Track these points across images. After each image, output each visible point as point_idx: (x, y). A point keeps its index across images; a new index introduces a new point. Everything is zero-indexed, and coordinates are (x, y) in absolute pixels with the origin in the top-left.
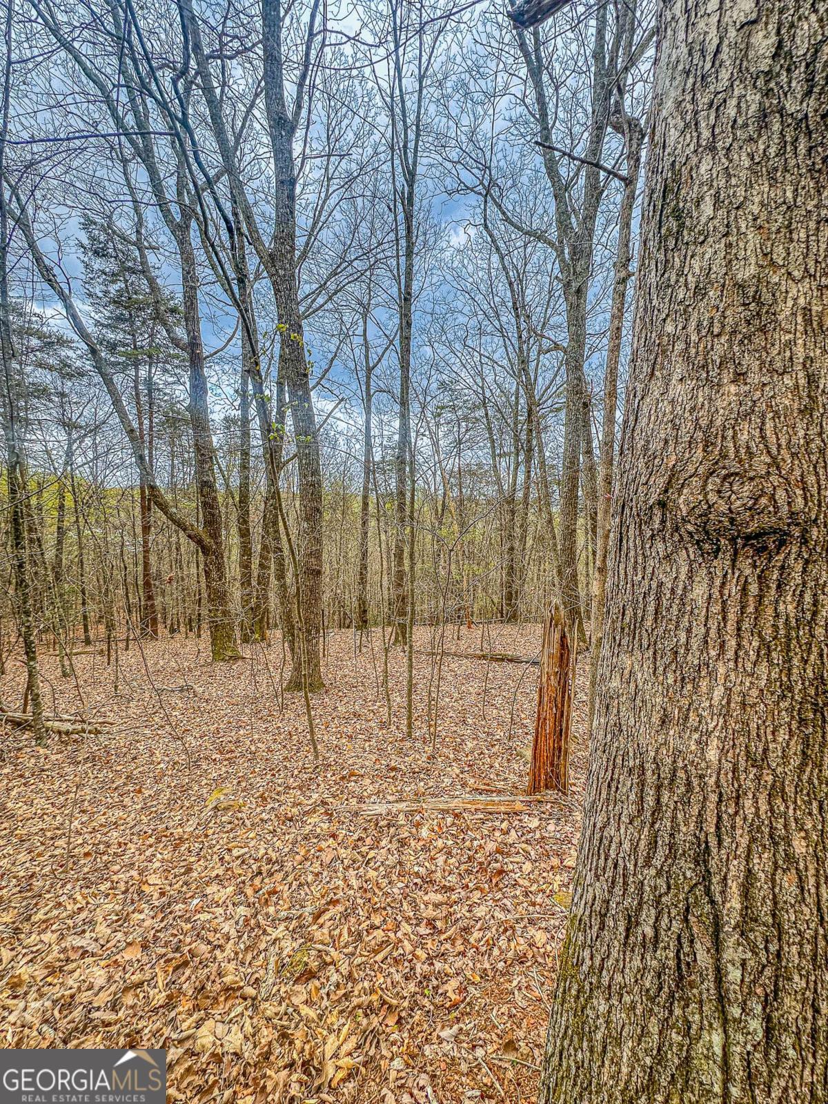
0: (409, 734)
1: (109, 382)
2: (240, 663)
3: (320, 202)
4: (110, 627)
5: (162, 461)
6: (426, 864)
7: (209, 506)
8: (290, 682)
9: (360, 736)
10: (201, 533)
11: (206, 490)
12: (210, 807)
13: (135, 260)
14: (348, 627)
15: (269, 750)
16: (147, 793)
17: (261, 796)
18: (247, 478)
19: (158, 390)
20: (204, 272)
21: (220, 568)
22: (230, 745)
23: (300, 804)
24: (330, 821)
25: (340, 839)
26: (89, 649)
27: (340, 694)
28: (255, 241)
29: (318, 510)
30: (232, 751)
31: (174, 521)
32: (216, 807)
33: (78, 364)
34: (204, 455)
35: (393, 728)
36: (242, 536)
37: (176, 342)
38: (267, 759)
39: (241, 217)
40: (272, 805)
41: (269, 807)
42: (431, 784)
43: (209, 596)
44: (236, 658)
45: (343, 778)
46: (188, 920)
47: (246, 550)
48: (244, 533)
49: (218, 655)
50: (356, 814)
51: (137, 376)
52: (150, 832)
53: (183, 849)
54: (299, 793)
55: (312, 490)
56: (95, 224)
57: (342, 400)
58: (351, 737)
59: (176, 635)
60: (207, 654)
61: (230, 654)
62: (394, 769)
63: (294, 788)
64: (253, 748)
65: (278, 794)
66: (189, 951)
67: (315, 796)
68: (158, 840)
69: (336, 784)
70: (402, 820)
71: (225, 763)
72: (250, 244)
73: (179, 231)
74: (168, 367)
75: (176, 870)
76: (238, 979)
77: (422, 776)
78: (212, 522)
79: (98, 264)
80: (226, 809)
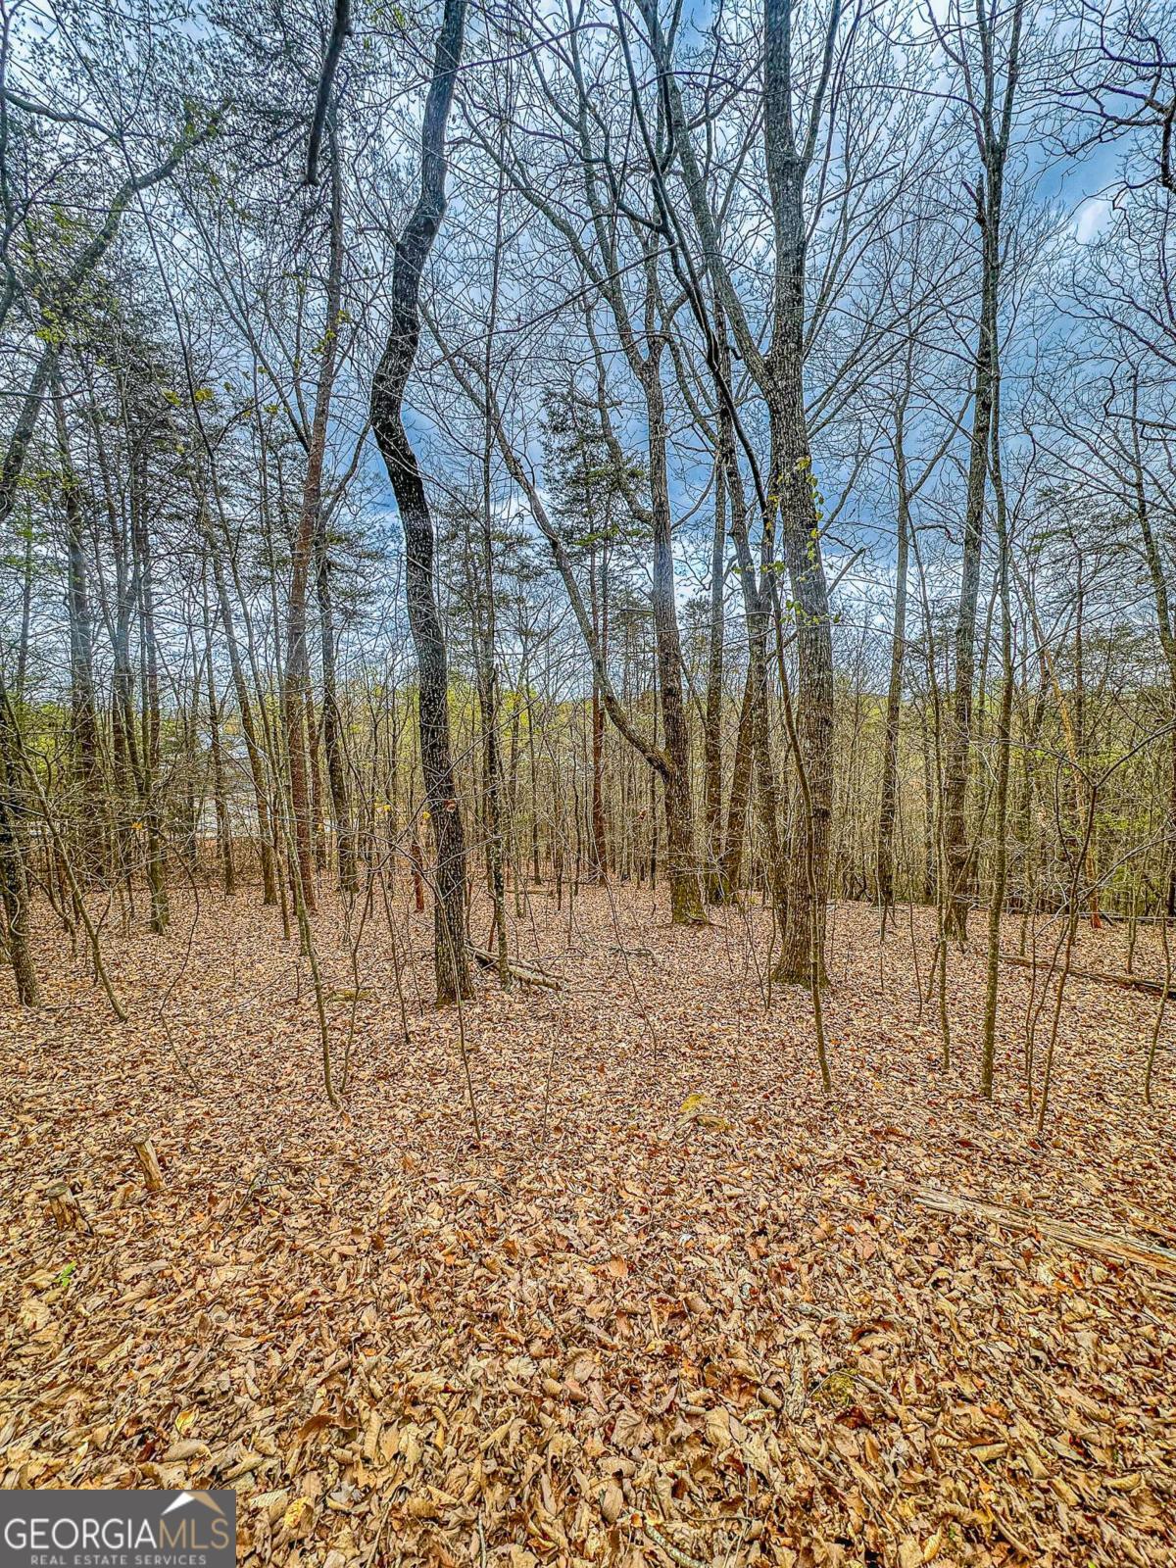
0: (987, 1093)
1: (567, 576)
2: (707, 930)
3: (833, 262)
4: (559, 865)
5: (616, 666)
6: (1053, 1330)
7: (674, 722)
8: (779, 969)
9: (895, 1073)
10: (663, 756)
11: (670, 699)
12: (688, 1117)
13: (593, 425)
14: (857, 899)
15: (755, 1060)
16: (611, 1075)
17: (753, 1122)
18: (718, 680)
19: (615, 578)
20: (675, 416)
21: (685, 800)
22: (703, 1039)
23: (810, 1151)
24: (861, 1193)
25: (882, 1228)
26: (538, 888)
27: (855, 1000)
28: (747, 350)
29: (827, 721)
30: (705, 1048)
31: (632, 740)
32: (695, 1119)
33: (537, 562)
34: (668, 653)
35: (953, 1074)
36: (710, 760)
37: (638, 515)
38: (752, 1072)
39: (728, 324)
40: (769, 1140)
41: (765, 1141)
42: (1044, 1192)
43: (670, 837)
44: (700, 923)
45: (875, 1133)
46: (679, 1257)
47: (714, 779)
48: (713, 755)
49: (679, 914)
50: (907, 1198)
51: (593, 566)
52: (619, 1124)
53: (660, 1160)
54: (807, 1134)
55: (820, 691)
56: (555, 395)
57: (861, 551)
58: (878, 1070)
59: (626, 883)
60: (665, 913)
61: (694, 916)
62: (966, 1144)
63: (798, 1125)
64: (732, 1052)
65: (776, 1126)
66: (686, 1299)
67: (833, 1147)
68: (630, 1138)
69: (865, 1138)
70: (993, 1234)
71: (699, 1062)
72: (738, 358)
73: (647, 371)
74: (626, 547)
75: (655, 1185)
76: (751, 1369)
77: (1024, 1172)
78: (677, 741)
79: (558, 441)
80: (709, 1125)
